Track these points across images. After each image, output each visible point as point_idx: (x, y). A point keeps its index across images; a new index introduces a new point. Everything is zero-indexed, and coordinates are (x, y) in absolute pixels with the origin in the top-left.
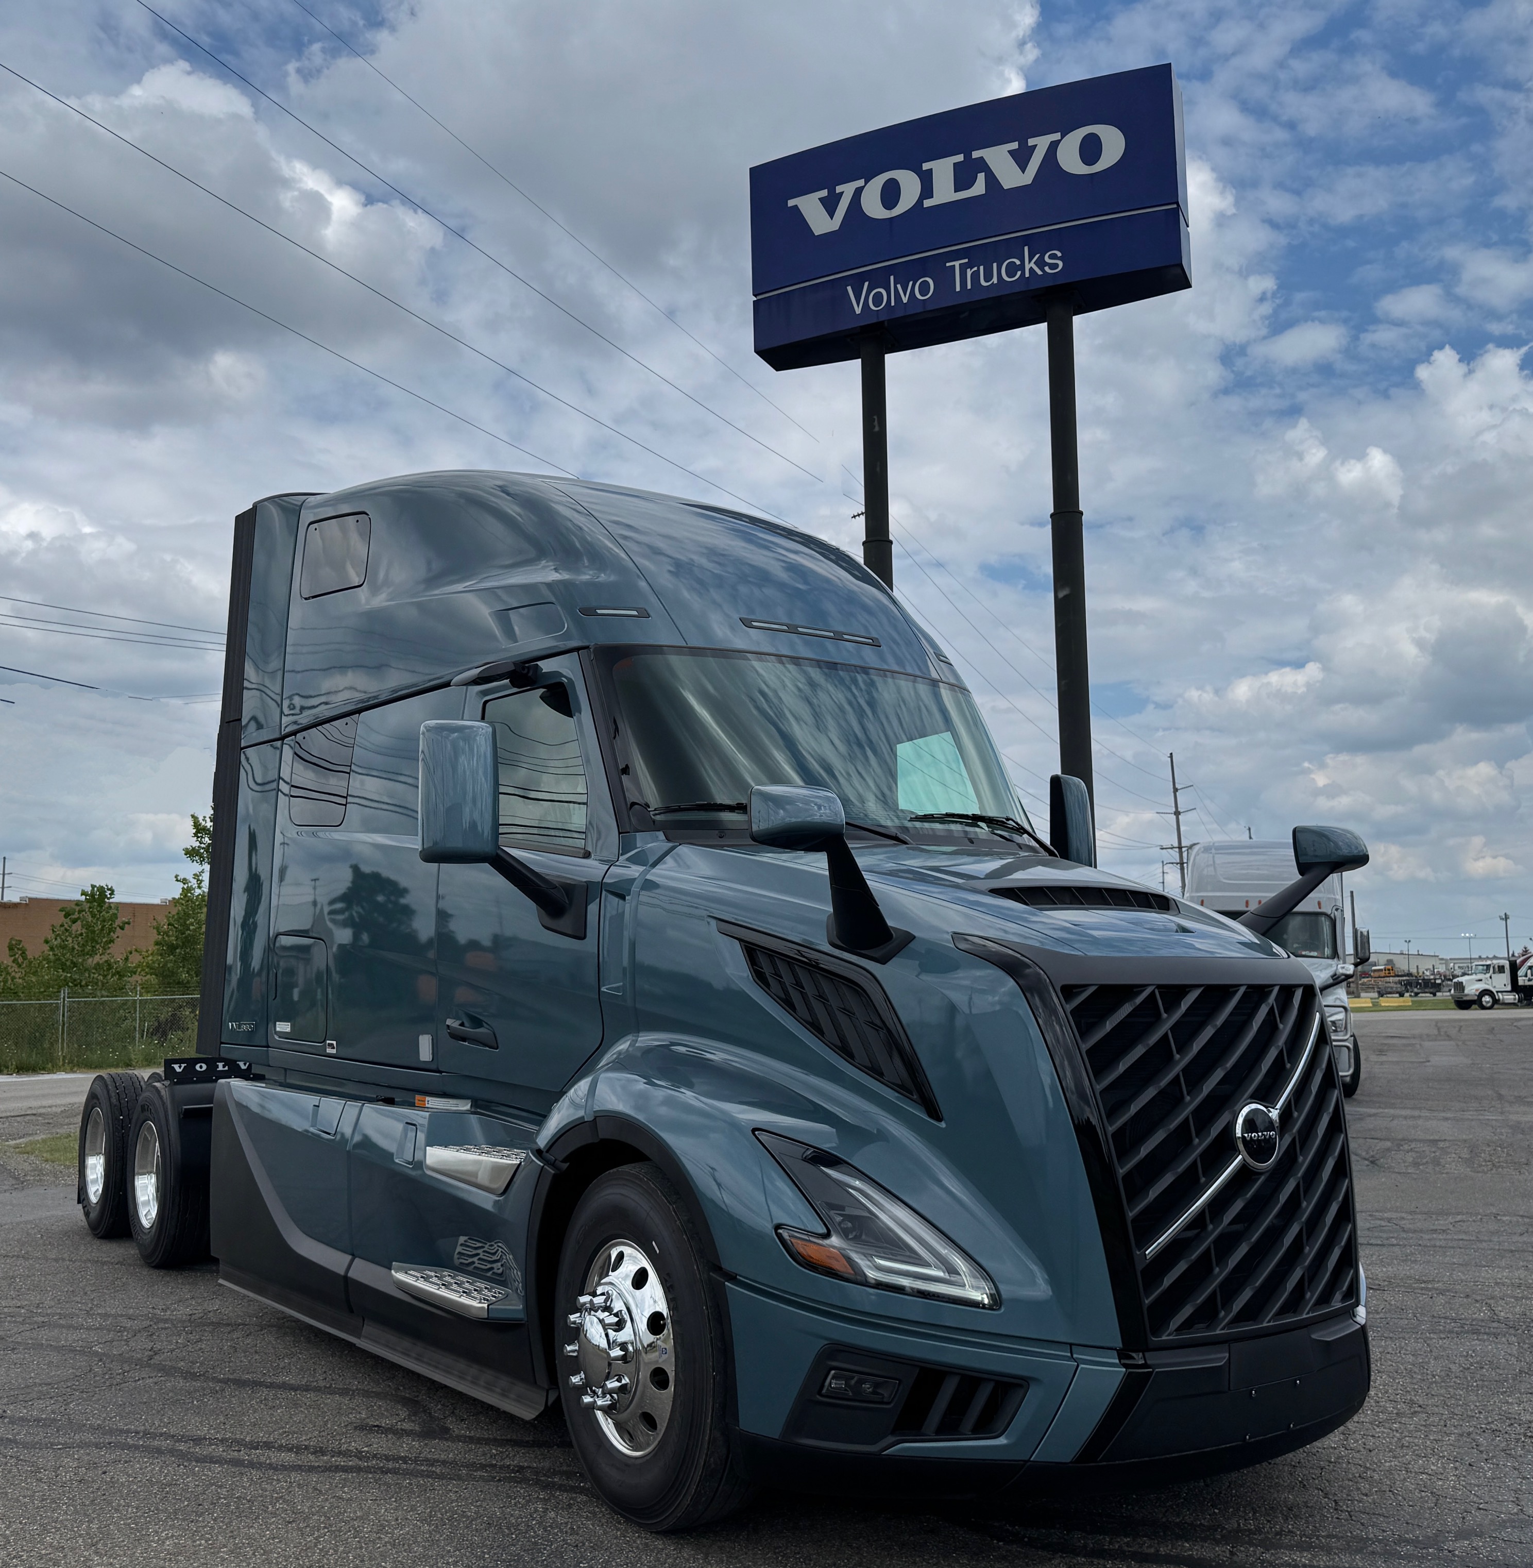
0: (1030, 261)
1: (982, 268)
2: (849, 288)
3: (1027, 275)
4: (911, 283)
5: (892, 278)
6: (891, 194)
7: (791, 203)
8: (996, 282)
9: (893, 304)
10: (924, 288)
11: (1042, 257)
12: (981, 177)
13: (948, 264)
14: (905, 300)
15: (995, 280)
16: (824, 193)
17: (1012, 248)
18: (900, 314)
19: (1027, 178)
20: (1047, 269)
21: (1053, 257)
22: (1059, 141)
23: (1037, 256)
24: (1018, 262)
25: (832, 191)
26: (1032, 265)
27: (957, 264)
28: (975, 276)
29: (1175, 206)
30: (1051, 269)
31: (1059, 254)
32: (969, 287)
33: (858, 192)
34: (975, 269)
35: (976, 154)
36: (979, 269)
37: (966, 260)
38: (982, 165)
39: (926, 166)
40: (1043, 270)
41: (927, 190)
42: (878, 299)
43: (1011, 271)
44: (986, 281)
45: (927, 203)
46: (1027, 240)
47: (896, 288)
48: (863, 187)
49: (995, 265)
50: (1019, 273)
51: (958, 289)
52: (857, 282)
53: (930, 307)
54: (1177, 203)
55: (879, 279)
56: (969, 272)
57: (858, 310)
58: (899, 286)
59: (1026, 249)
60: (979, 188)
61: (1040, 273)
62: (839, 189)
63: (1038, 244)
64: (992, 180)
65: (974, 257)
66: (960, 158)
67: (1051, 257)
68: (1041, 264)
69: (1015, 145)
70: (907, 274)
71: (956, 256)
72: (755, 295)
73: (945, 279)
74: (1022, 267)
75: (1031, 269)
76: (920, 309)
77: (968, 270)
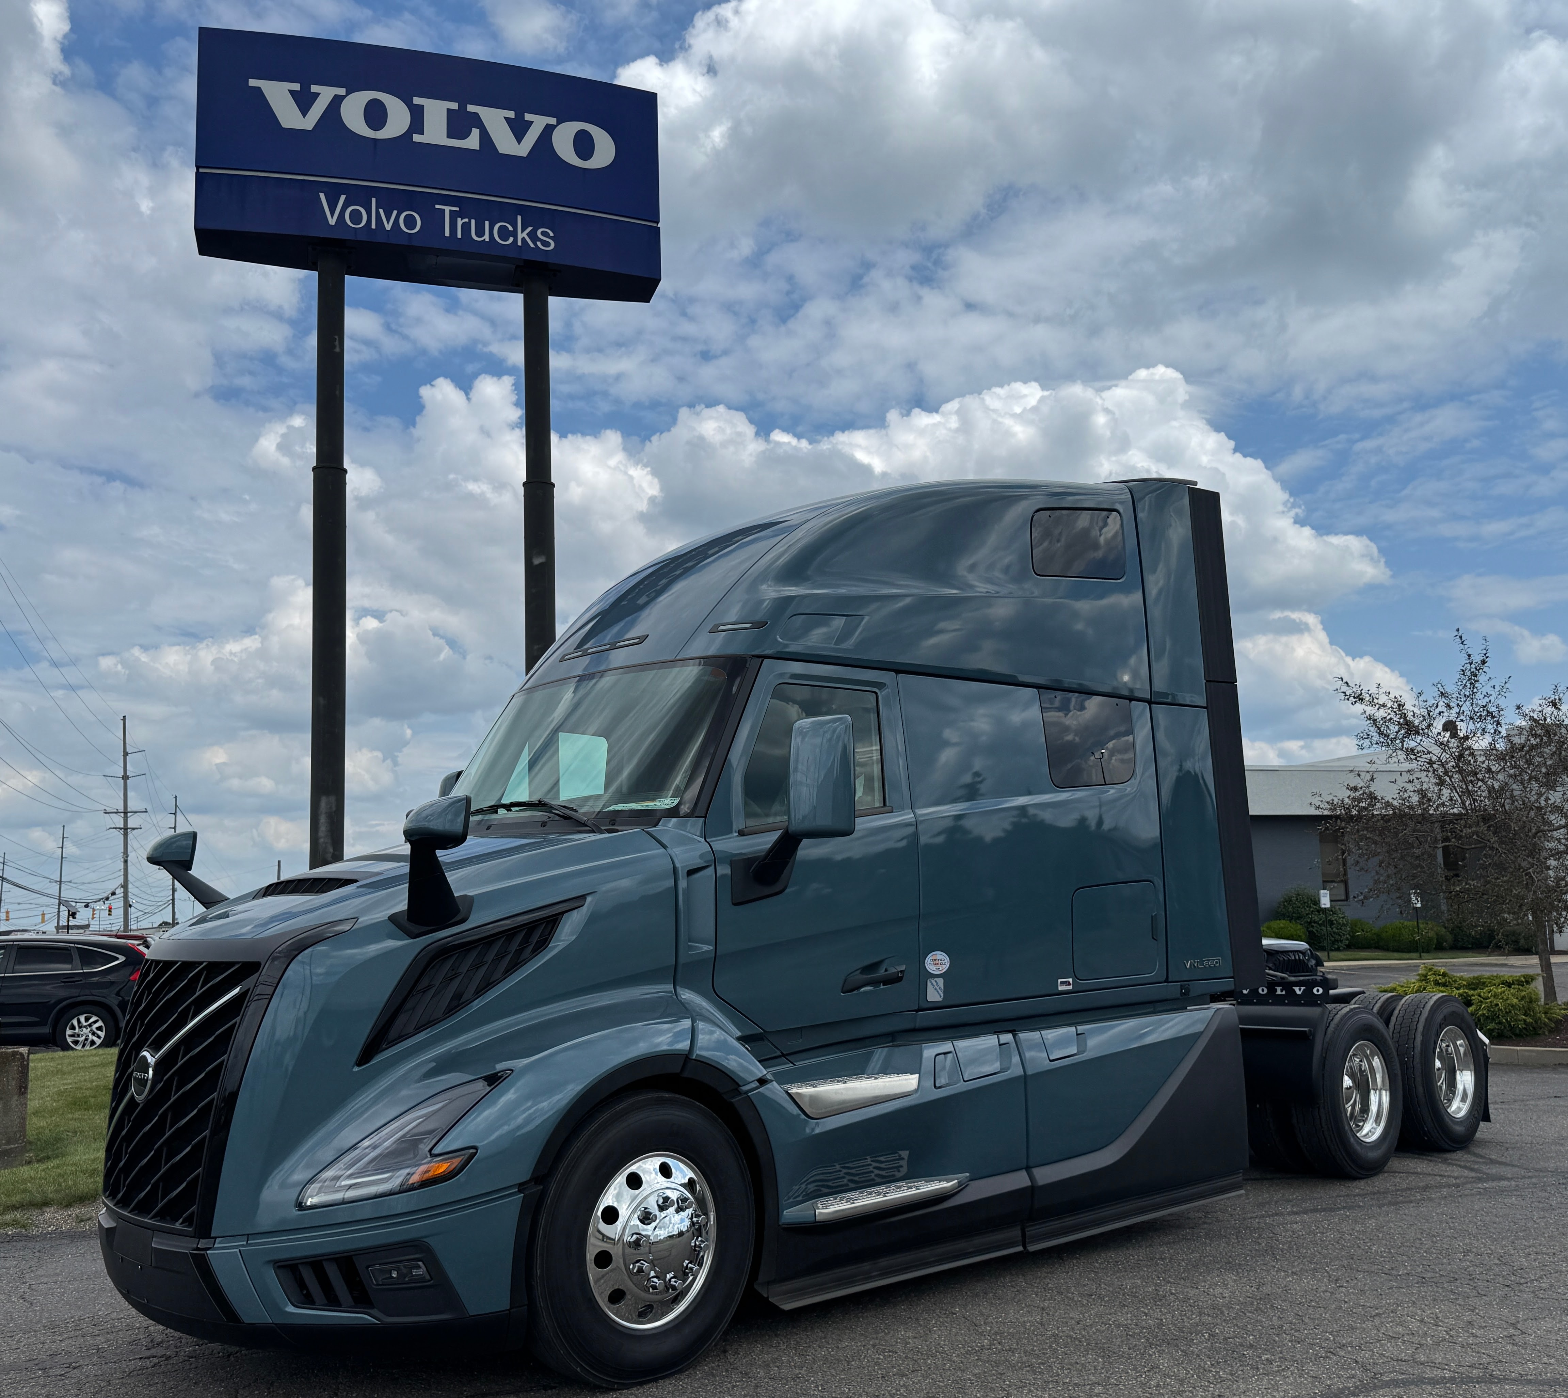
0: (522, 232)
1: (473, 221)
2: (322, 196)
3: (520, 244)
4: (395, 212)
5: (374, 200)
6: (375, 116)
7: (253, 83)
8: (487, 240)
9: (373, 227)
10: (410, 222)
12: (476, 132)
13: (437, 206)
14: (388, 227)
15: (486, 237)
16: (296, 86)
17: (507, 213)
18: (381, 239)
19: (521, 150)
20: (539, 243)
21: (546, 234)
22: (554, 127)
23: (530, 229)
24: (511, 228)
25: (305, 88)
26: (525, 235)
27: (447, 209)
28: (466, 227)
29: (655, 225)
30: (542, 245)
31: (551, 234)
32: (459, 236)
33: (338, 100)
34: (467, 220)
35: (471, 108)
36: (470, 221)
37: (457, 209)
38: (476, 121)
39: (417, 101)
40: (535, 244)
41: (417, 125)
42: (356, 217)
43: (504, 233)
44: (478, 235)
45: (417, 138)
46: (521, 209)
47: (378, 213)
48: (345, 96)
49: (487, 223)
50: (511, 239)
51: (447, 234)
52: (332, 191)
53: (415, 243)
54: (659, 223)
55: (359, 196)
56: (460, 222)
57: (332, 221)
58: (381, 211)
60: (473, 142)
61: (532, 245)
62: (314, 88)
63: (533, 219)
64: (487, 139)
65: (465, 208)
66: (454, 106)
67: (543, 233)
68: (533, 236)
69: (511, 114)
70: (391, 201)
71: (447, 200)
72: (199, 167)
73: (433, 220)
74: (514, 234)
75: (523, 239)
76: (405, 242)
77: (459, 219)
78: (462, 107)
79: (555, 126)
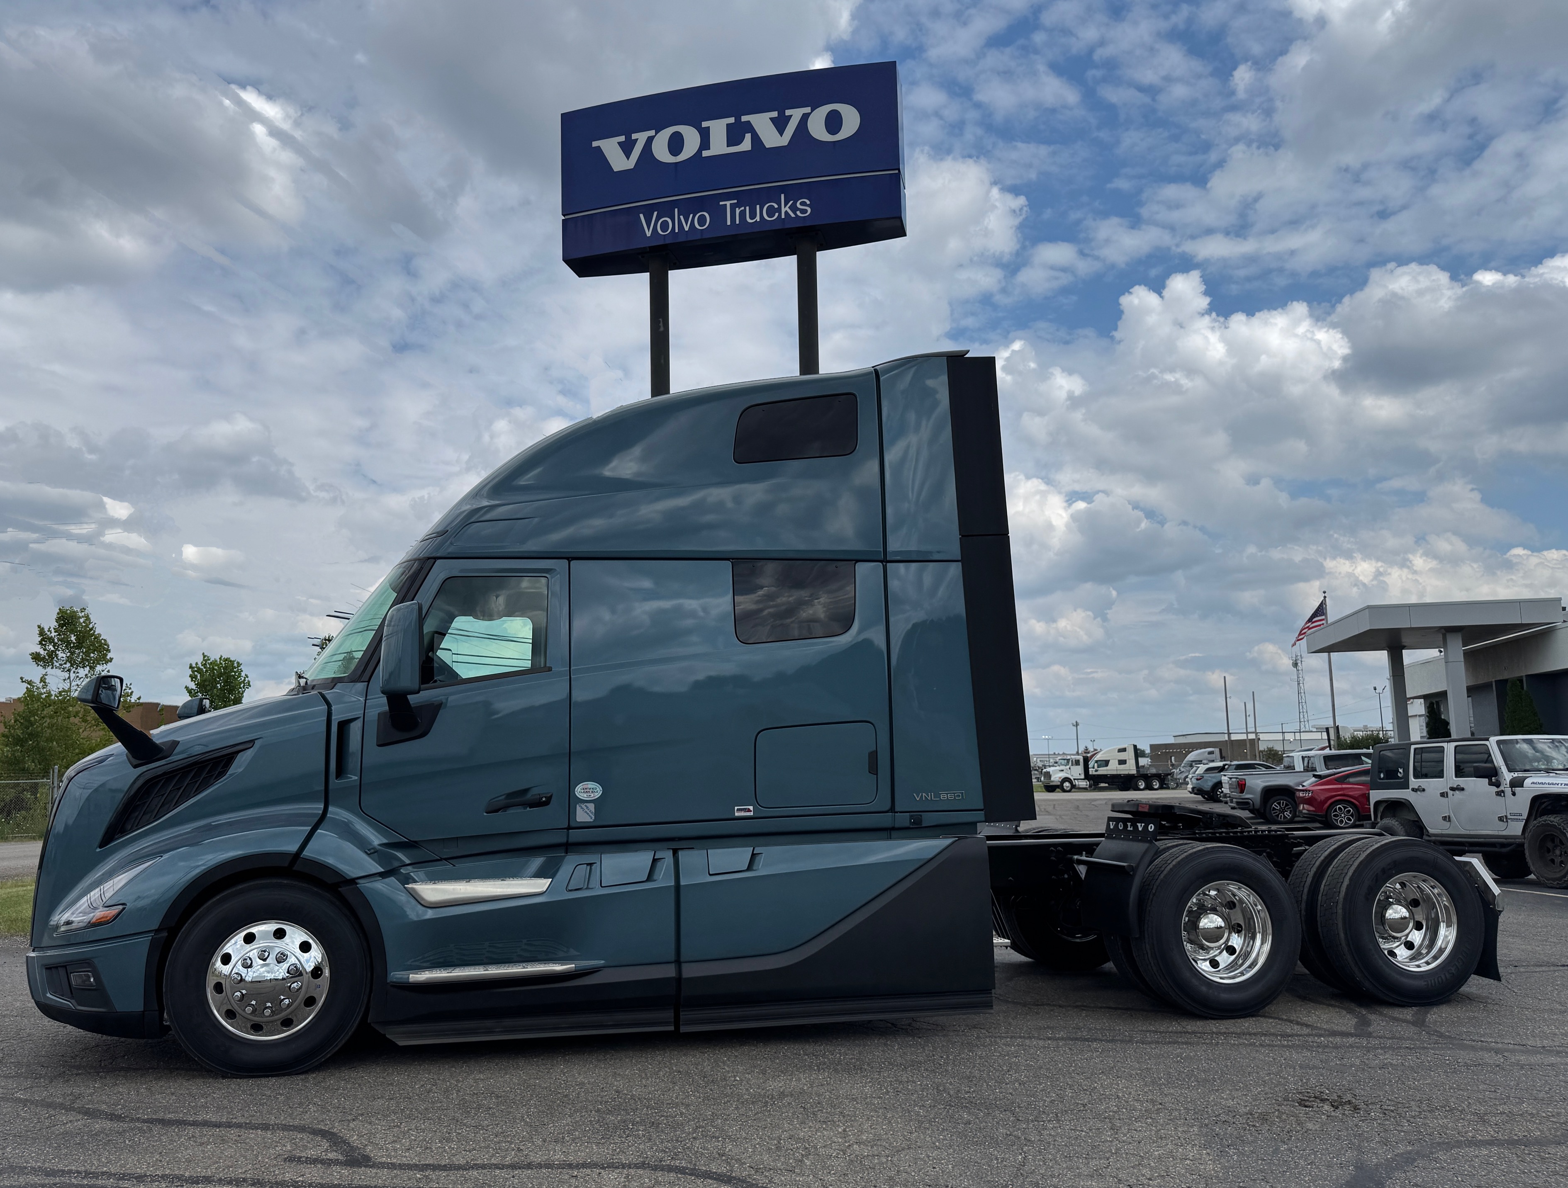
0: (785, 206)
1: (748, 208)
2: (642, 216)
3: (783, 217)
4: (691, 215)
5: (676, 210)
6: (676, 145)
7: (595, 144)
8: (758, 220)
9: (677, 231)
10: (702, 220)
11: (794, 204)
12: (748, 136)
13: (721, 203)
14: (687, 229)
15: (758, 218)
16: (622, 138)
17: (772, 195)
18: (681, 239)
19: (784, 140)
20: (798, 213)
21: (803, 204)
22: (808, 114)
23: (791, 202)
24: (776, 206)
25: (628, 137)
26: (787, 209)
27: (728, 203)
28: (742, 214)
29: (897, 172)
30: (801, 213)
31: (808, 202)
32: (737, 222)
33: (650, 140)
34: (743, 208)
35: (744, 118)
36: (745, 209)
37: (736, 201)
38: (749, 127)
39: (705, 124)
40: (795, 214)
41: (705, 143)
42: (664, 226)
43: (771, 211)
44: (751, 219)
45: (705, 154)
46: (782, 189)
47: (679, 219)
48: (654, 136)
49: (758, 207)
50: (777, 214)
51: (729, 223)
52: (648, 212)
53: (705, 236)
54: (899, 170)
55: (666, 210)
56: (738, 211)
57: (649, 234)
58: (682, 217)
59: (783, 196)
60: (746, 145)
61: (793, 215)
62: (634, 136)
63: (793, 193)
64: (756, 140)
65: (742, 199)
66: (732, 120)
67: (801, 204)
68: (794, 208)
69: (775, 114)
70: (689, 208)
71: (728, 196)
72: (564, 215)
73: (718, 214)
74: (779, 210)
75: (786, 212)
76: (699, 237)
77: (737, 209)
78: (738, 119)
79: (811, 113)
